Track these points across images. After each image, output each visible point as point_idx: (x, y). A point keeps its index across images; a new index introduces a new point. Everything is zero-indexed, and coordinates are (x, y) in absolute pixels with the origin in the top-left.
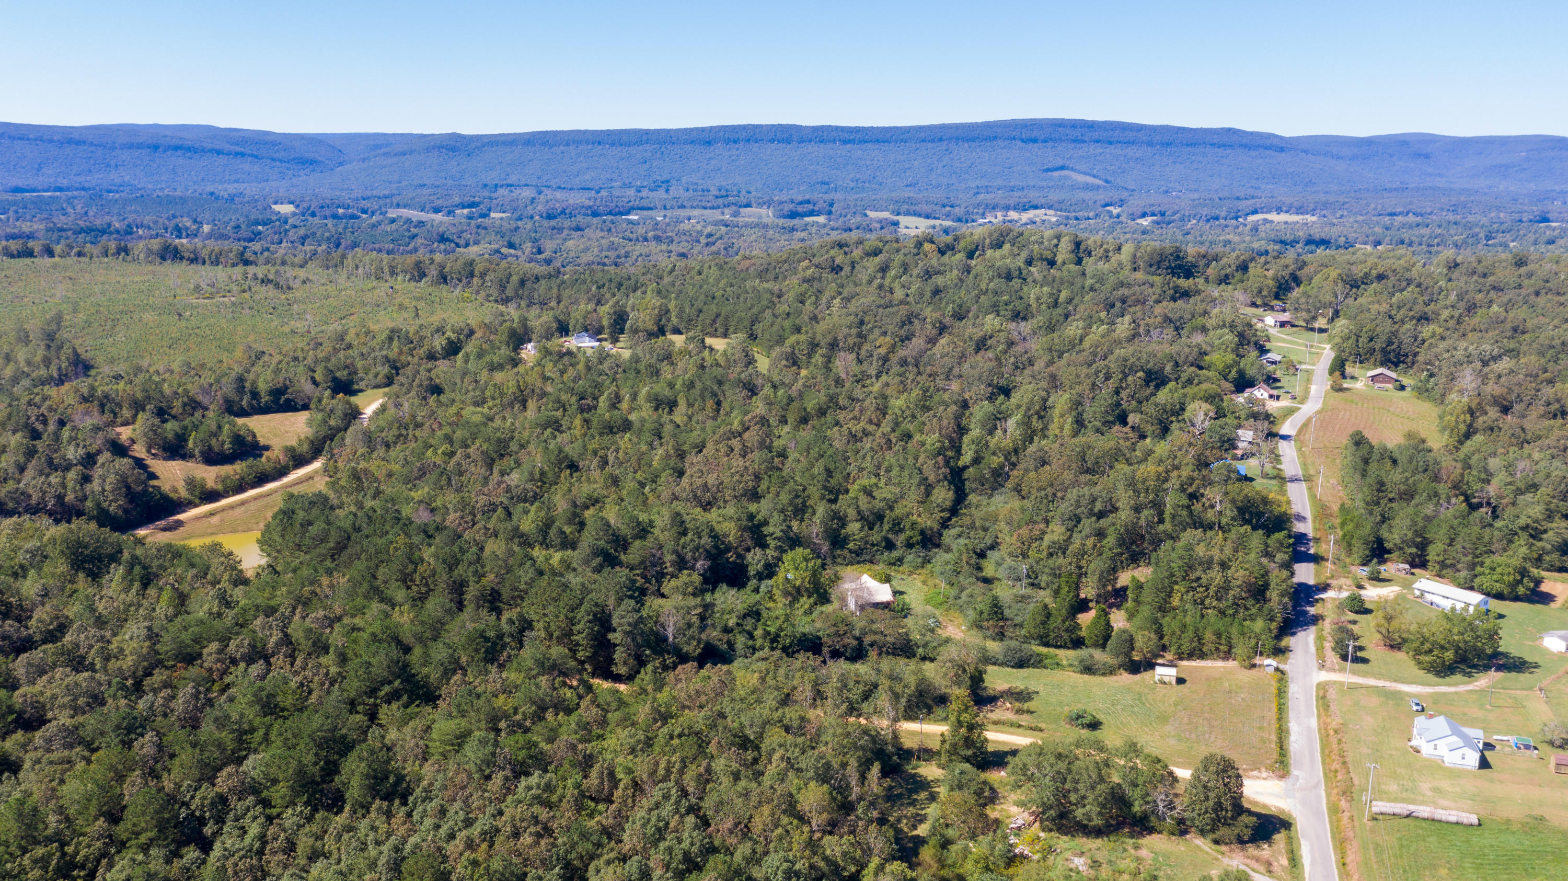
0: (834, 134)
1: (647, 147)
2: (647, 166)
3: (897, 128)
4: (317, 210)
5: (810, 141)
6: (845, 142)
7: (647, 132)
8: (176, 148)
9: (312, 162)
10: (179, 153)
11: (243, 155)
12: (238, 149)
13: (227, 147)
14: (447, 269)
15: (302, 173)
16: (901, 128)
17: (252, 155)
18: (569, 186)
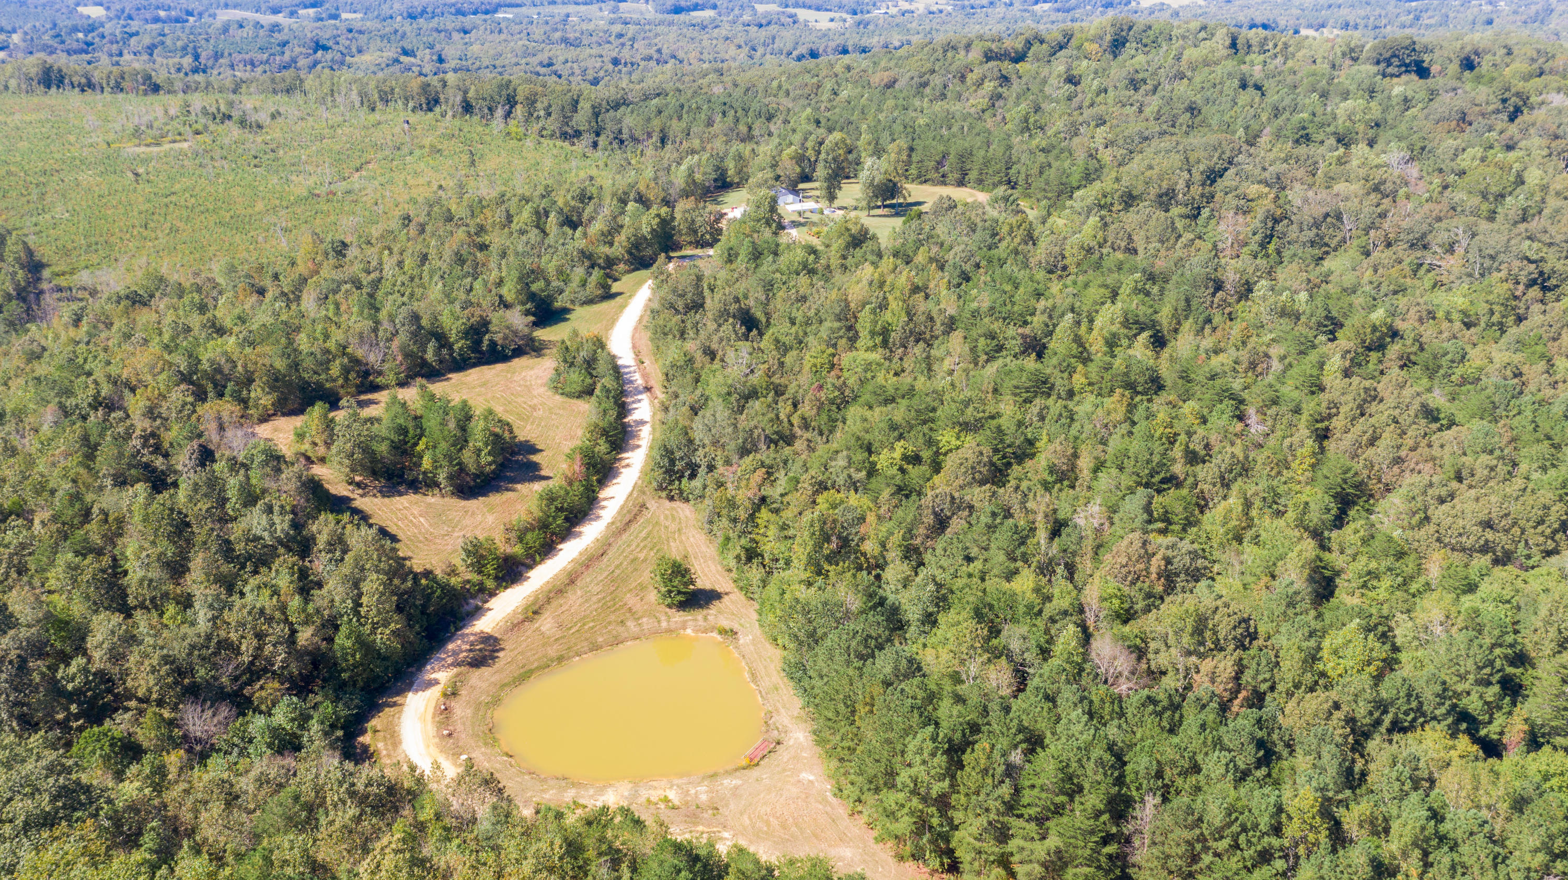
4: (134, 13)
14: (471, 94)
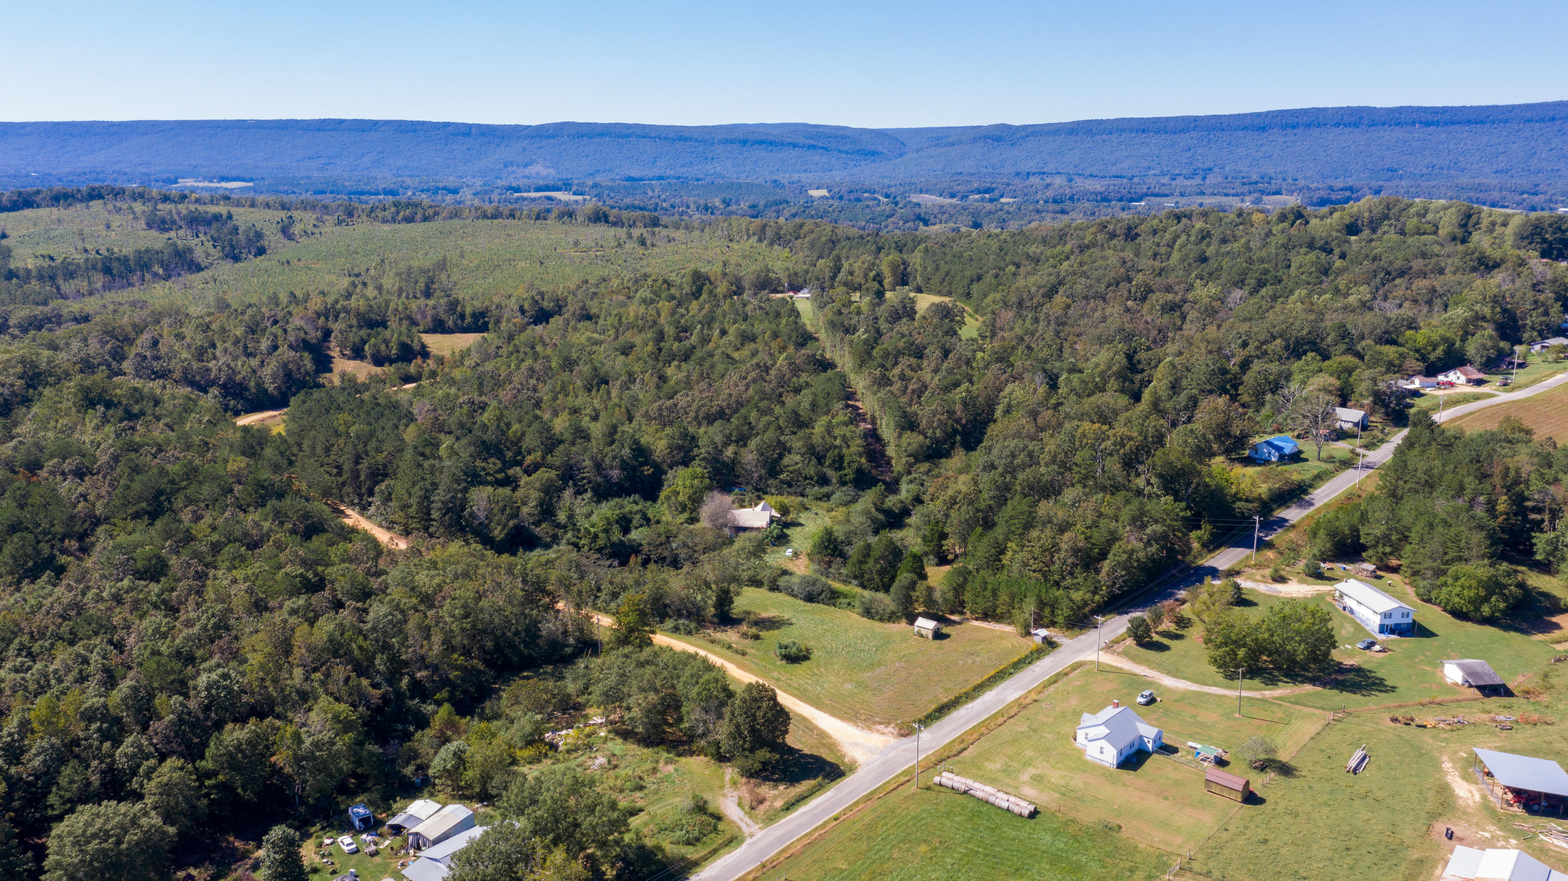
0: (1415, 115)
1: (1195, 134)
2: (1189, 154)
3: (1497, 107)
4: (845, 194)
5: (1384, 124)
6: (1427, 124)
7: (1195, 119)
8: (761, 142)
9: (874, 153)
10: (763, 146)
11: (814, 147)
12: (812, 142)
13: (801, 140)
15: (863, 163)
16: (1502, 107)
17: (822, 148)
18: (1100, 174)
